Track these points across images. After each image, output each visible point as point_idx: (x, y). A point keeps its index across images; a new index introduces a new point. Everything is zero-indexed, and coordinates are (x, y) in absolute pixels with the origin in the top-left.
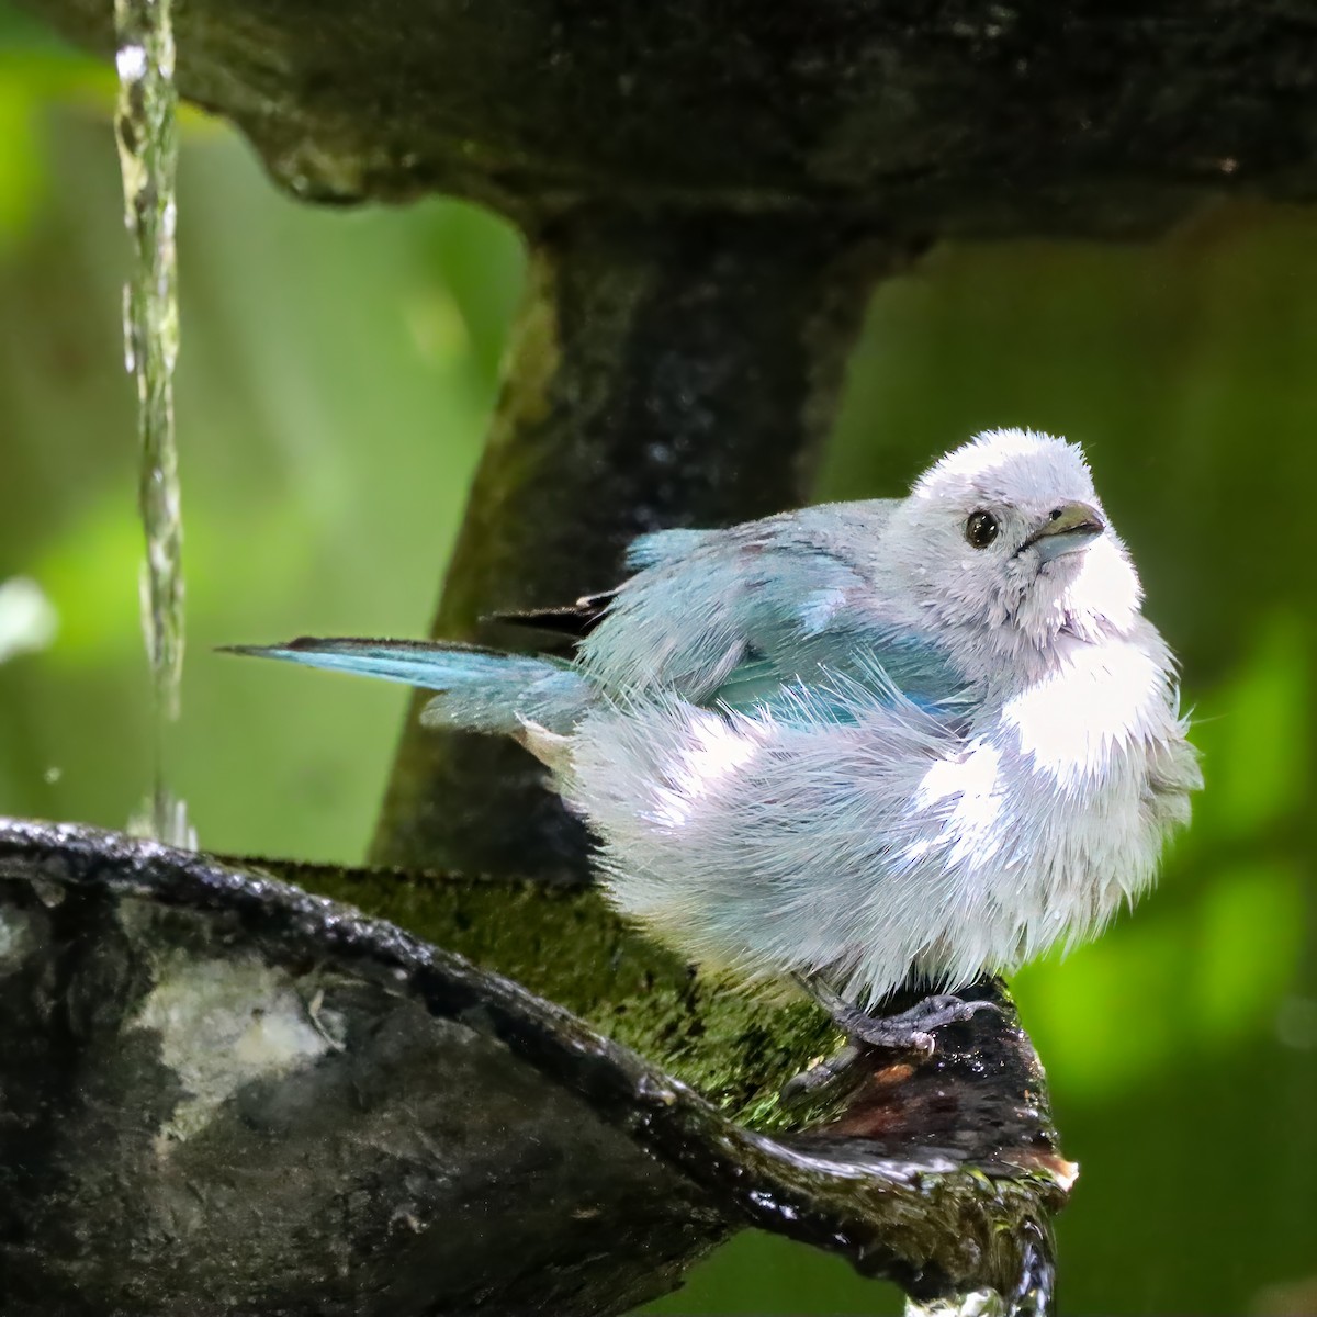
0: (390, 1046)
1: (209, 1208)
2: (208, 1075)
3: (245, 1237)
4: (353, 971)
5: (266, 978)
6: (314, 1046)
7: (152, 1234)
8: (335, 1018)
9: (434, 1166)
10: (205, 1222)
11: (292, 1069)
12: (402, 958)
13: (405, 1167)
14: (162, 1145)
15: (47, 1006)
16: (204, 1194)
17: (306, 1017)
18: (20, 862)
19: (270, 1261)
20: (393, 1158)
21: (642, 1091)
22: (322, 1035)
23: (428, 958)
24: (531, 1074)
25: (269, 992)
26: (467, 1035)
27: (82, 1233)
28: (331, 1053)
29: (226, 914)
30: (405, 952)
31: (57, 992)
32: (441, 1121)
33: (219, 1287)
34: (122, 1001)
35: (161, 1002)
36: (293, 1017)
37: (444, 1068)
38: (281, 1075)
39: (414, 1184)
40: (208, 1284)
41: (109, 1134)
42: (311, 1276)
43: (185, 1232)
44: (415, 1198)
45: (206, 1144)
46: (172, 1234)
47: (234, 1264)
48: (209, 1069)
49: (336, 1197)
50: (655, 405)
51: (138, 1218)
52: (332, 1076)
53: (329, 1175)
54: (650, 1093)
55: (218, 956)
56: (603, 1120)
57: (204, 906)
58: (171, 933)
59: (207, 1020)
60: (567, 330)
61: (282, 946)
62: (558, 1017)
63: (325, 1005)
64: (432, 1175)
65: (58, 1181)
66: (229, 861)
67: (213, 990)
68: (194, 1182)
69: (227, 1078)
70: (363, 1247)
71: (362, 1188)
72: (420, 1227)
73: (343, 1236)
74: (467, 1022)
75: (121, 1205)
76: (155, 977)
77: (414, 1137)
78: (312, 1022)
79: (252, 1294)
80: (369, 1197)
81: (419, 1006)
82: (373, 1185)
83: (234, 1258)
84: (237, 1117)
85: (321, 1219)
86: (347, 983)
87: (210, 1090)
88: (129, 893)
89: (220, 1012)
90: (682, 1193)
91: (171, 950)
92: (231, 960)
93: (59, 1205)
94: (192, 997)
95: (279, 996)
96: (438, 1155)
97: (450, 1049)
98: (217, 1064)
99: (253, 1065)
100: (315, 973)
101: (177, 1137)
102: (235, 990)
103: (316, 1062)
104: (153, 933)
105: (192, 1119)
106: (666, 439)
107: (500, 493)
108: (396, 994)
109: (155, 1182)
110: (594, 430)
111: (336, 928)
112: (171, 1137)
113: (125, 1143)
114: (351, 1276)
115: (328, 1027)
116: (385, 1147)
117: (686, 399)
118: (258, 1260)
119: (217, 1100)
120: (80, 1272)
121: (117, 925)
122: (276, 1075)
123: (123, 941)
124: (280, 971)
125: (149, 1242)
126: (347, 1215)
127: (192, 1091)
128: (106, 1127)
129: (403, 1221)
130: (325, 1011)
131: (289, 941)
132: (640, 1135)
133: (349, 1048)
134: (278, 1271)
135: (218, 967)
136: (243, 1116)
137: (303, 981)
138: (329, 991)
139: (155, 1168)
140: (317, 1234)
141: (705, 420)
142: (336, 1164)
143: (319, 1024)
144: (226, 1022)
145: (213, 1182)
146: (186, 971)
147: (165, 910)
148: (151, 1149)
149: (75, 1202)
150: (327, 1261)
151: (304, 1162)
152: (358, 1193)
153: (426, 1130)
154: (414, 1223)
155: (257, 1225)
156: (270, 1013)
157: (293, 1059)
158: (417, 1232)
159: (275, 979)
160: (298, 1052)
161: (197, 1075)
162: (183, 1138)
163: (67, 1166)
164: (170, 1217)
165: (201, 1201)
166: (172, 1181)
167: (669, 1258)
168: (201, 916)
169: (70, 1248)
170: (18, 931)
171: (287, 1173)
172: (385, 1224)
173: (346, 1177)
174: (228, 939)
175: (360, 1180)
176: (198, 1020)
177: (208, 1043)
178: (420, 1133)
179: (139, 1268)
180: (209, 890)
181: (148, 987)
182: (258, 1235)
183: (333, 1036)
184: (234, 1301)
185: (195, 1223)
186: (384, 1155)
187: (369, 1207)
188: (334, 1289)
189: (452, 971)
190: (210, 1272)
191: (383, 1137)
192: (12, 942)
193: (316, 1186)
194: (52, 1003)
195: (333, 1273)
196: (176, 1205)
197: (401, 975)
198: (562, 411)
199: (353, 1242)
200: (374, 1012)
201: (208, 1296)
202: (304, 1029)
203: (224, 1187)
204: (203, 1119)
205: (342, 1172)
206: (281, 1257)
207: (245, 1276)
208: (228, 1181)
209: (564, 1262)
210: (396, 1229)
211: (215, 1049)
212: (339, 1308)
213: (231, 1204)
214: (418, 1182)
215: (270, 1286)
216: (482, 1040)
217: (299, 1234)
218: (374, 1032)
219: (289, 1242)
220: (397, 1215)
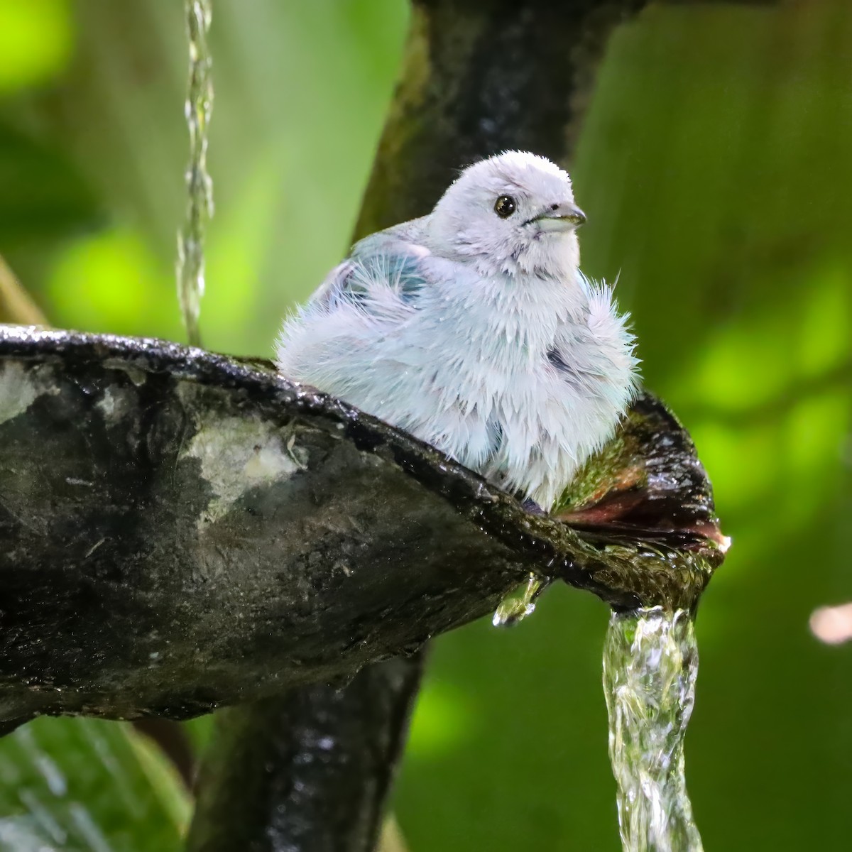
0: (333, 468)
1: (228, 562)
2: (228, 484)
3: (249, 578)
4: (313, 424)
5: (262, 428)
6: (290, 467)
7: (195, 576)
8: (302, 451)
9: (359, 538)
10: (225, 569)
11: (277, 481)
12: (341, 416)
13: (342, 538)
14: (201, 525)
15: (135, 444)
16: (225, 553)
17: (285, 450)
18: (120, 360)
19: (263, 593)
20: (335, 533)
21: (479, 494)
22: (295, 462)
23: (356, 417)
24: (415, 484)
25: (264, 436)
26: (378, 461)
27: (154, 576)
28: (300, 472)
29: (239, 391)
30: (343, 413)
31: (141, 436)
32: (363, 511)
33: (233, 607)
34: (179, 440)
35: (201, 442)
36: (278, 450)
37: (365, 481)
38: (270, 484)
39: (347, 548)
40: (227, 606)
41: (171, 518)
42: (286, 602)
43: (213, 575)
44: (347, 556)
45: (227, 524)
46: (206, 576)
47: (242, 594)
49: (302, 556)
50: (486, 98)
51: (187, 567)
52: (300, 485)
53: (298, 542)
54: (484, 495)
55: (235, 415)
56: (457, 511)
57: (227, 386)
58: (207, 402)
59: (228, 452)
60: (435, 54)
61: (271, 409)
62: (431, 450)
63: (296, 444)
64: (356, 543)
65: (141, 545)
66: (240, 360)
67: (232, 435)
68: (219, 546)
69: (239, 486)
70: (317, 584)
71: (317, 550)
72: (350, 573)
73: (305, 578)
74: (378, 453)
75: (177, 559)
76: (198, 427)
77: (347, 520)
78: (289, 454)
79: (252, 611)
80: (320, 556)
81: (351, 445)
82: (323, 548)
83: (243, 591)
84: (245, 508)
85: (292, 568)
86: (308, 431)
87: (230, 493)
88: (184, 378)
89: (235, 447)
90: (502, 554)
91: (207, 411)
92: (242, 417)
93: (141, 559)
94: (219, 439)
95: (269, 438)
96: (361, 531)
97: (369, 471)
98: (233, 478)
99: (254, 478)
100: (290, 425)
101: (210, 520)
102: (245, 434)
103: (291, 477)
104: (197, 401)
105: (218, 509)
106: (490, 115)
107: (395, 147)
108: (337, 437)
109: (197, 546)
110: (449, 111)
111: (303, 399)
112: (206, 520)
113: (179, 523)
114: (309, 601)
115: (298, 456)
116: (331, 527)
117: (503, 93)
118: (256, 592)
119: (233, 498)
120: (153, 598)
121: (176, 397)
122: (267, 484)
123: (179, 406)
124: (270, 423)
125: (193, 581)
126: (308, 566)
127: (219, 493)
128: (169, 514)
129: (340, 569)
130: (296, 447)
131: (276, 406)
132: (478, 520)
133: (310, 468)
134: (267, 598)
135: (234, 422)
136: (248, 509)
137: (284, 429)
138: (299, 436)
139: (197, 539)
140: (290, 577)
141: (514, 106)
142: (302, 535)
143: (293, 455)
144: (238, 453)
145: (230, 547)
146: (216, 423)
147: (204, 388)
148: (195, 527)
149: (150, 558)
150: (297, 593)
151: (283, 535)
152: (314, 553)
153: (354, 517)
154: (347, 571)
155: (256, 572)
156: (264, 448)
157: (277, 475)
158: (348, 575)
159: (268, 428)
160: (279, 471)
161: (222, 484)
162: (213, 521)
163: (146, 537)
164: (205, 567)
165: (223, 557)
166: (207, 546)
167: (494, 591)
168: (224, 391)
169: (147, 585)
170: (119, 400)
171: (273, 541)
172: (330, 571)
173: (307, 543)
174: (240, 405)
175: (316, 546)
176: (223, 453)
177: (229, 465)
178: (351, 519)
179: (188, 595)
180: (230, 377)
181: (194, 433)
182: (256, 577)
183: (301, 462)
184: (242, 616)
185: (220, 570)
186: (329, 531)
187: (321, 562)
188: (301, 610)
189: (370, 424)
190: (228, 599)
191: (329, 520)
192: (115, 407)
193: (290, 549)
194: (138, 442)
195: (299, 599)
196: (209, 559)
197: (341, 426)
198: (431, 100)
199: (312, 582)
200: (325, 448)
201: (228, 613)
202: (284, 458)
203: (237, 549)
204: (225, 510)
205: (305, 541)
206: (269, 590)
207: (248, 601)
208: (239, 546)
209: (433, 594)
210: (336, 575)
211: (233, 469)
212: (303, 620)
213: (241, 560)
214: (349, 547)
215: (263, 607)
216: (387, 464)
217: (280, 577)
218: (324, 459)
219: (274, 581)
220: (337, 566)
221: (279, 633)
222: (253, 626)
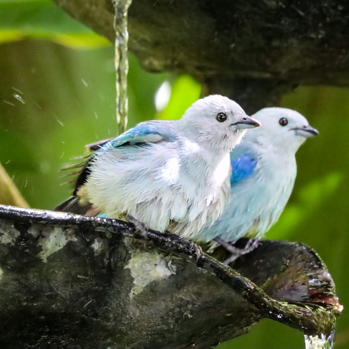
0: (186, 274)
1: (141, 311)
2: (143, 279)
3: (150, 318)
4: (179, 256)
5: (158, 257)
6: (168, 273)
7: (128, 316)
8: (174, 267)
9: (194, 302)
10: (140, 314)
11: (163, 278)
12: (191, 253)
13: (188, 302)
14: (131, 295)
15: (106, 262)
16: (140, 307)
17: (167, 266)
18: (102, 228)
19: (155, 324)
20: (185, 300)
22: (170, 271)
24: (220, 281)
25: (159, 260)
26: (205, 272)
27: (111, 316)
28: (172, 275)
29: (150, 241)
31: (109, 259)
32: (197, 292)
33: (142, 329)
34: (124, 261)
35: (133, 262)
36: (164, 266)
37: (199, 280)
38: (160, 280)
39: (190, 306)
40: (140, 329)
41: (119, 293)
42: (164, 328)
43: (135, 316)
44: (190, 310)
45: (142, 296)
46: (132, 317)
47: (146, 324)
48: (144, 278)
49: (171, 309)
51: (125, 313)
52: (172, 280)
53: (170, 304)
54: (248, 286)
55: (147, 252)
56: (236, 293)
58: (136, 246)
59: (144, 266)
62: (227, 268)
63: (172, 264)
64: (194, 305)
65: (106, 304)
67: (145, 259)
68: (138, 305)
69: (148, 280)
70: (177, 321)
71: (177, 307)
73: (172, 318)
74: (205, 268)
75: (121, 309)
76: (132, 256)
77: (190, 295)
78: (168, 268)
79: (150, 331)
80: (179, 309)
81: (195, 265)
82: (180, 306)
84: (149, 289)
85: (167, 314)
86: (177, 258)
87: (144, 283)
88: (127, 236)
89: (147, 264)
90: (252, 310)
91: (136, 249)
92: (150, 252)
93: (106, 309)
94: (140, 261)
95: (161, 261)
96: (196, 299)
97: (201, 275)
98: (145, 277)
99: (154, 277)
100: (170, 256)
101: (135, 294)
102: (151, 259)
103: (168, 277)
104: (132, 245)
105: (139, 290)
108: (189, 261)
109: (129, 304)
112: (133, 294)
113: (123, 295)
114: (174, 328)
115: (172, 268)
116: (184, 298)
118: (152, 323)
119: (145, 285)
120: (110, 325)
121: (124, 243)
123: (125, 247)
124: (161, 255)
125: (127, 318)
126: (174, 313)
128: (119, 291)
129: (187, 315)
130: (171, 265)
131: (164, 248)
132: (245, 297)
133: (176, 274)
134: (156, 326)
135: (147, 254)
136: (151, 290)
137: (167, 258)
138: (173, 260)
139: (129, 301)
140: (166, 318)
142: (172, 301)
143: (170, 268)
144: (148, 267)
145: (142, 305)
146: (139, 255)
147: (136, 240)
148: (129, 296)
149: (110, 309)
150: (168, 324)
151: (164, 300)
153: (193, 294)
154: (189, 316)
155: (152, 315)
156: (159, 265)
157: (163, 276)
158: (190, 318)
159: (160, 257)
160: (164, 275)
162: (136, 294)
163: (109, 300)
164: (132, 313)
166: (133, 304)
168: (143, 242)
169: (108, 319)
170: (101, 244)
171: (160, 303)
172: (182, 316)
173: (174, 304)
174: (150, 247)
175: (177, 305)
176: (141, 266)
178: (192, 295)
179: (124, 324)
181: (130, 258)
182: (152, 317)
183: (173, 271)
184: (145, 333)
185: (138, 314)
186: (183, 299)
187: (179, 312)
188: (169, 331)
190: (140, 326)
191: (183, 295)
192: (99, 247)
193: (167, 306)
194: (108, 261)
195: (169, 327)
196: (134, 310)
197: (191, 257)
199: (174, 320)
200: (183, 266)
201: (140, 332)
202: (166, 269)
203: (145, 306)
204: (141, 290)
205: (173, 303)
206: (157, 323)
207: (148, 327)
208: (146, 304)
209: (222, 326)
210: (185, 317)
211: (145, 273)
212: (170, 335)
213: (146, 310)
214: (191, 306)
215: (154, 330)
216: (209, 273)
217: (162, 318)
218: (182, 270)
219: (159, 319)
220: (185, 314)
221: (160, 340)
222: (150, 337)
